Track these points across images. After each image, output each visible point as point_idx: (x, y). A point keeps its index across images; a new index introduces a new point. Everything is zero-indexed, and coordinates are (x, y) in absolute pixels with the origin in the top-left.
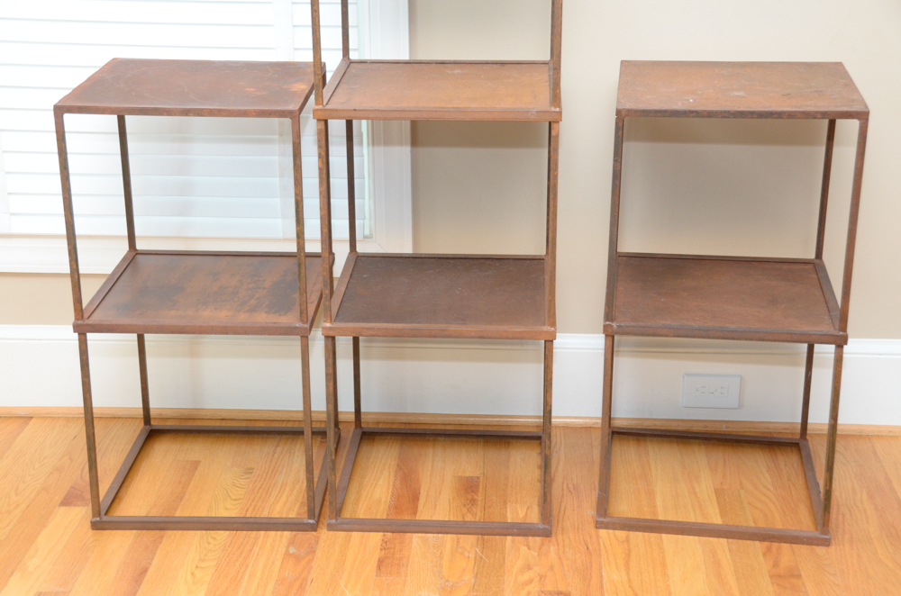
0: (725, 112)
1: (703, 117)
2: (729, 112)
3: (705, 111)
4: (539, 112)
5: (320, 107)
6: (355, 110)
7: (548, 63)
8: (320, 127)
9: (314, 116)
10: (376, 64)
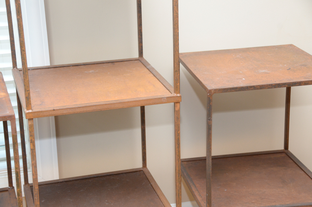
0: (270, 85)
1: (258, 89)
2: (272, 85)
3: (259, 86)
4: (168, 97)
5: (30, 111)
6: (54, 110)
7: (139, 60)
8: (30, 123)
9: (26, 117)
10: (36, 70)
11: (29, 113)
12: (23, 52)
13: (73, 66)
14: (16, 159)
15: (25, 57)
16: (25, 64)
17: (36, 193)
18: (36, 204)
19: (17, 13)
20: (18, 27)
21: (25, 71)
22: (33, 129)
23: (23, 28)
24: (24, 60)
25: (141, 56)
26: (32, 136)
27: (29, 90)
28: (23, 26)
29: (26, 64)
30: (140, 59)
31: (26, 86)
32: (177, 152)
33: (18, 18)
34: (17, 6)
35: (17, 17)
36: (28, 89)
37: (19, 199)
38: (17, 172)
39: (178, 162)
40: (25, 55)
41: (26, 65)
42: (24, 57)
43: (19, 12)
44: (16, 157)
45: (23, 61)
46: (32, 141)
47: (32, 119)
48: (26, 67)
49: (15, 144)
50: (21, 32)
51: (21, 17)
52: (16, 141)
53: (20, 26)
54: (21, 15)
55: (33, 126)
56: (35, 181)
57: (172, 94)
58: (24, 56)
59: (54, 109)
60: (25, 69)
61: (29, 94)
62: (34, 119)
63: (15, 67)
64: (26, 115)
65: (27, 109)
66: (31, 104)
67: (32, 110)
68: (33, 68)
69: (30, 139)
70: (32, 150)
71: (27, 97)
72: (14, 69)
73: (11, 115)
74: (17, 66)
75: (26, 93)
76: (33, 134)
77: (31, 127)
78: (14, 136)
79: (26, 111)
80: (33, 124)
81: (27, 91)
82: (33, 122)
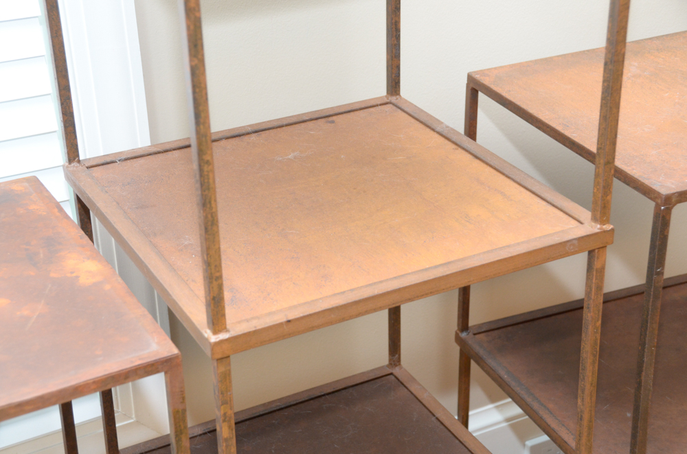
4: (582, 237)
5: (223, 336)
6: (289, 321)
7: (390, 103)
8: (222, 369)
9: (213, 354)
10: (132, 160)
11: (222, 342)
12: (206, 168)
13: (227, 138)
15: (211, 181)
16: (210, 202)
19: (190, 50)
20: (194, 92)
21: (210, 223)
22: (230, 382)
23: (206, 94)
24: (209, 189)
25: (395, 92)
26: (227, 403)
27: (220, 277)
28: (206, 88)
29: (213, 202)
30: (393, 99)
31: (213, 267)
32: (591, 374)
33: (193, 64)
34: (192, 27)
35: (191, 61)
36: (218, 274)
39: (591, 399)
40: (211, 175)
41: (213, 205)
42: (208, 182)
43: (195, 46)
45: (206, 192)
46: (225, 418)
47: (229, 357)
48: (214, 210)
49: (181, 433)
50: (201, 108)
51: (202, 61)
52: (182, 427)
53: (197, 90)
54: (203, 55)
55: (230, 375)
57: (581, 223)
58: (208, 179)
59: (290, 318)
60: (212, 216)
62: (231, 357)
63: (74, 159)
64: (212, 350)
65: (215, 332)
66: (224, 315)
67: (227, 331)
68: (123, 157)
69: (222, 412)
70: (226, 440)
71: (214, 298)
72: (72, 165)
73: (170, 354)
74: (78, 156)
75: (212, 288)
76: (230, 398)
77: (225, 378)
78: (178, 412)
79: (214, 339)
80: (230, 371)
81: (216, 280)
82: (229, 364)
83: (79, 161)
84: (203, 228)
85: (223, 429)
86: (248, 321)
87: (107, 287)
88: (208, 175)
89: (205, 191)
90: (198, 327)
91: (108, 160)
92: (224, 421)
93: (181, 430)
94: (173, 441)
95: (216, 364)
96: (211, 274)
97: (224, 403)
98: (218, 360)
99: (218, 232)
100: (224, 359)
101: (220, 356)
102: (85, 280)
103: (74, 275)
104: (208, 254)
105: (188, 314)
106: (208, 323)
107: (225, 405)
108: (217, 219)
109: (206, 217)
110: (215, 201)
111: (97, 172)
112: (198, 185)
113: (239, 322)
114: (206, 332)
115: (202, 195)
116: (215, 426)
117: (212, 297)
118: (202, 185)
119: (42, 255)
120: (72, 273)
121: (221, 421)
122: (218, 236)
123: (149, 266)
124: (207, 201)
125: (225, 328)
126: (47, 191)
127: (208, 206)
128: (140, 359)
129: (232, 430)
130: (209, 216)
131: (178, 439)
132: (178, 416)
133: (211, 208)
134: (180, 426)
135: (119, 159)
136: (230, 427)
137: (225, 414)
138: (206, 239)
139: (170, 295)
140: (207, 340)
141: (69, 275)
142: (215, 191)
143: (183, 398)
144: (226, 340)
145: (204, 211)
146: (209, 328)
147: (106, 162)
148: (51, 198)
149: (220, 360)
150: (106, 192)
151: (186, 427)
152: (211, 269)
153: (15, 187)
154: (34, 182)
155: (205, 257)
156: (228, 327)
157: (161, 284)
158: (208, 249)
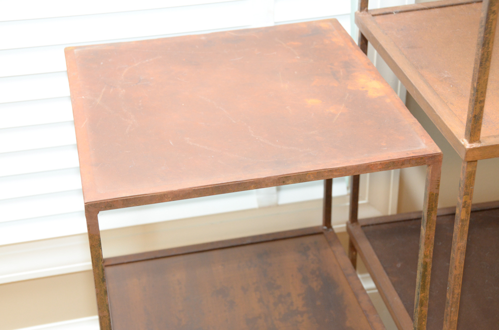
5: (476, 145)
8: (470, 169)
9: (466, 157)
10: (404, 13)
11: (474, 149)
12: (491, 17)
14: (429, 238)
15: (493, 27)
16: (488, 43)
17: (455, 300)
18: (452, 320)
21: (484, 60)
22: (474, 180)
24: (490, 33)
26: (468, 195)
29: (490, 43)
31: (479, 93)
36: (482, 99)
37: (422, 311)
38: (427, 263)
41: (490, 46)
42: (490, 27)
44: (429, 235)
45: (488, 35)
46: (465, 205)
48: (490, 50)
49: (432, 210)
52: (434, 206)
55: (474, 174)
56: (456, 279)
58: (491, 25)
60: (487, 54)
61: (482, 108)
62: (478, 161)
63: (364, 8)
64: (466, 154)
65: (471, 142)
66: (480, 130)
67: (480, 142)
68: (398, 10)
69: (464, 200)
70: (462, 221)
71: (475, 116)
72: (362, 12)
73: (435, 153)
74: (367, 6)
75: (476, 108)
76: (471, 191)
77: (471, 176)
78: (433, 194)
79: (468, 146)
80: (475, 171)
81: (479, 103)
82: (476, 167)
83: (367, 10)
84: (479, 62)
85: (462, 213)
86: (495, 137)
87: (388, 101)
88: (491, 22)
89: (486, 34)
90: (457, 136)
91: (388, 11)
92: (464, 207)
93: (432, 208)
94: (425, 214)
95: (466, 165)
96: (477, 98)
97: (466, 194)
98: (468, 162)
99: (489, 67)
100: (472, 162)
101: (470, 160)
102: (372, 94)
103: (364, 89)
104: (478, 83)
105: (449, 127)
106: (466, 134)
107: (466, 196)
108: (491, 57)
109: (483, 55)
110: (493, 43)
111: (379, 19)
112: (483, 29)
113: (489, 137)
114: (463, 141)
115: (484, 37)
116: (455, 211)
117: (474, 115)
118: (486, 29)
119: (342, 73)
120: (363, 88)
121: (461, 207)
122: (489, 69)
123: (419, 90)
124: (487, 42)
125: (479, 140)
126: (344, 30)
127: (487, 46)
128: (413, 153)
129: (468, 214)
130: (486, 54)
131: (429, 214)
132: (432, 198)
133: (488, 48)
134: (432, 205)
135: (395, 11)
136: (467, 212)
137: (465, 202)
138: (480, 72)
139: (434, 111)
140: (463, 146)
141: (361, 89)
142: (494, 35)
143: (438, 186)
144: (478, 148)
145: (483, 49)
146: (466, 139)
147: (386, 13)
148: (347, 34)
149: (469, 162)
150: (386, 34)
151: (436, 206)
152: (478, 94)
153: (322, 25)
154: (335, 22)
155: (475, 85)
156: (481, 139)
157: (428, 103)
158: (479, 78)
